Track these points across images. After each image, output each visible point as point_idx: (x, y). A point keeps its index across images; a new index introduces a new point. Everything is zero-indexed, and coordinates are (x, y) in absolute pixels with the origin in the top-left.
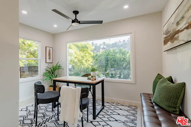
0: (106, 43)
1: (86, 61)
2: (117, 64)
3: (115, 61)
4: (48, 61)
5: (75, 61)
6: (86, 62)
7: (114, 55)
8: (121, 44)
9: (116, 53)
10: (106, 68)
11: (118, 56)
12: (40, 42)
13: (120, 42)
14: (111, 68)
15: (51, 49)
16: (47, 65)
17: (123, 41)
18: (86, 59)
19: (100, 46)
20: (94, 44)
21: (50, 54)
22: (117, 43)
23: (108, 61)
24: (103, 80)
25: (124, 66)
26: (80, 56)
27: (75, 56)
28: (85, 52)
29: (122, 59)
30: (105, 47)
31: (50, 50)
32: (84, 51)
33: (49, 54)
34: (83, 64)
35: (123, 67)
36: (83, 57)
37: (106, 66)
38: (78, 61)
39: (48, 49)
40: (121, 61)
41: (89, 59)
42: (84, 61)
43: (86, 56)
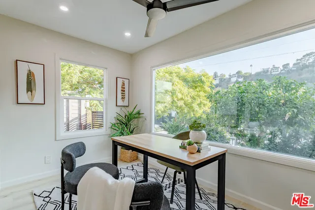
0: (243, 73)
1: (199, 105)
2: (268, 112)
3: (262, 105)
4: (120, 103)
5: (179, 105)
6: (200, 107)
7: (261, 92)
8: (278, 72)
9: (266, 88)
10: (238, 119)
11: (271, 94)
12: (106, 69)
13: (274, 67)
14: (252, 120)
15: (126, 82)
16: (118, 110)
17: (283, 66)
18: (198, 102)
19: (230, 79)
20: (219, 75)
21: (124, 91)
22: (268, 71)
23: (244, 104)
24: (224, 155)
25: (286, 118)
26: (189, 96)
27: (180, 96)
28: (197, 89)
29: (282, 101)
30: (241, 80)
31: (124, 84)
32: (196, 87)
33: (122, 90)
34: (193, 111)
35: (283, 118)
36: (193, 98)
37: (238, 115)
38: (184, 106)
39: (120, 81)
40: (280, 106)
41: (205, 102)
42: (195, 106)
43: (199, 96)
